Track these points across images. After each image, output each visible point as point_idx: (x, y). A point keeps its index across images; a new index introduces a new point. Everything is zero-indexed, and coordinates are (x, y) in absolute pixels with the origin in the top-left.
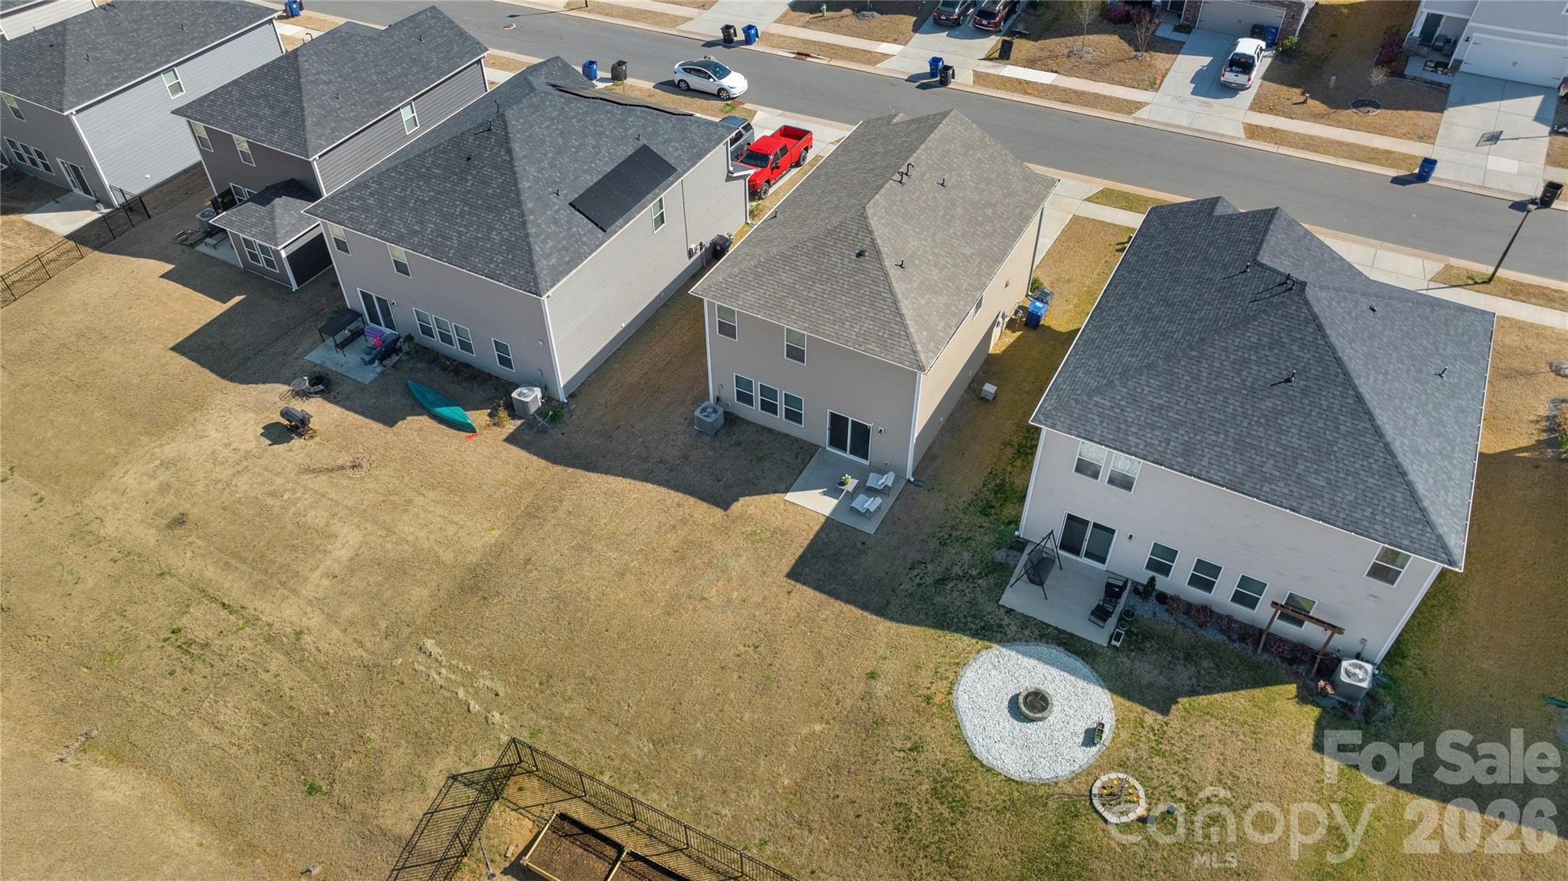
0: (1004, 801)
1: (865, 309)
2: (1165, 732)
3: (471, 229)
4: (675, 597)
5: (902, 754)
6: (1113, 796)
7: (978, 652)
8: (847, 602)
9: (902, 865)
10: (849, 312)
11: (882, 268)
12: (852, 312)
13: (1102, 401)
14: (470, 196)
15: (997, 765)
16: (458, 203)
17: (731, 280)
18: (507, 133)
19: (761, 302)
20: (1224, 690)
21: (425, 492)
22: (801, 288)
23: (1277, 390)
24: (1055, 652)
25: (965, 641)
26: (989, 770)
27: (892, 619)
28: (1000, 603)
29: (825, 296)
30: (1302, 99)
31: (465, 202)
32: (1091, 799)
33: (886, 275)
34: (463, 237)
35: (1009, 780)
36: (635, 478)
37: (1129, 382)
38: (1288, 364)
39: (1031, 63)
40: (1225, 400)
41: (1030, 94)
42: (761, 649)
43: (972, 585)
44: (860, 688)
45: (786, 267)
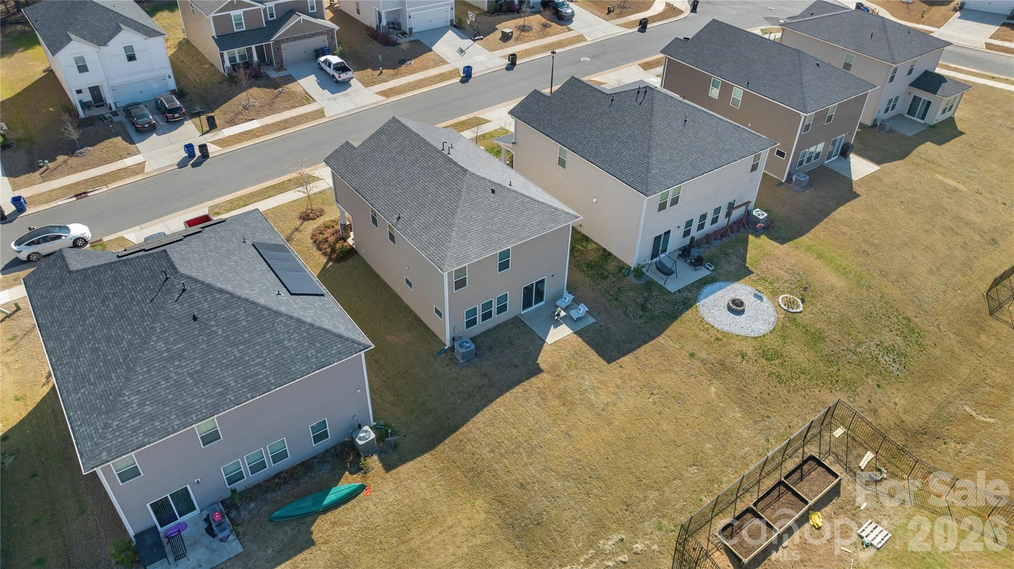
0: (781, 338)
1: (526, 213)
2: (762, 277)
3: (264, 355)
5: (744, 362)
6: (790, 304)
7: (698, 311)
8: (639, 347)
10: (523, 219)
11: (509, 190)
13: (655, 171)
14: (232, 338)
15: (762, 332)
16: (228, 350)
17: (455, 250)
18: (203, 283)
19: (482, 248)
20: (746, 253)
22: (490, 226)
23: (687, 127)
24: (708, 288)
25: (689, 314)
26: (764, 336)
27: (659, 335)
28: (673, 292)
29: (504, 221)
30: (379, 72)
31: (236, 345)
32: (789, 312)
33: (515, 192)
34: (266, 364)
35: (771, 332)
37: (653, 158)
38: (679, 115)
39: (232, 123)
41: (261, 136)
42: (655, 392)
43: (655, 298)
44: (697, 363)
45: (471, 223)
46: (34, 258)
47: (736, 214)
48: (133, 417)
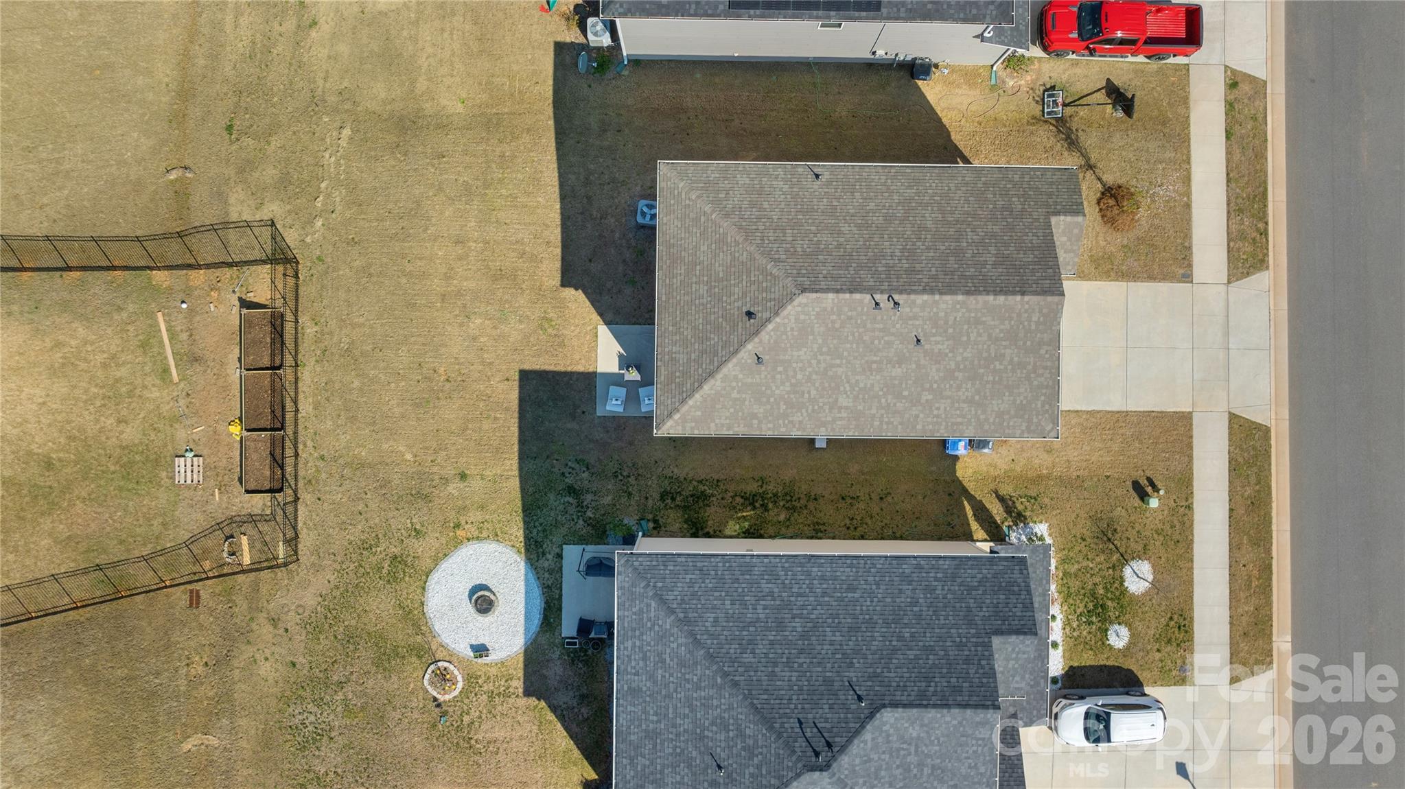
0: (408, 606)
1: (697, 347)
2: (509, 697)
4: (459, 294)
5: (409, 525)
6: (443, 677)
7: (513, 546)
8: (520, 426)
9: (346, 555)
10: (688, 333)
11: (742, 344)
12: (689, 337)
13: (653, 610)
15: (430, 593)
17: (683, 197)
19: (672, 241)
22: (698, 272)
23: (708, 759)
24: (538, 603)
25: (518, 532)
26: (424, 588)
28: (564, 546)
29: (697, 301)
32: (433, 663)
33: (736, 352)
35: (422, 604)
37: (676, 629)
38: (735, 766)
40: (686, 716)
42: (448, 385)
43: (574, 517)
44: (450, 471)
45: (714, 245)
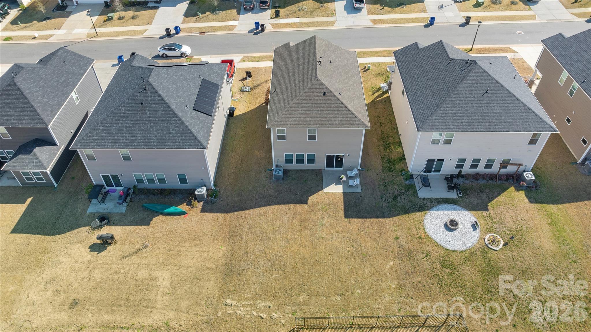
0: (464, 259)
1: (336, 113)
2: (491, 216)
3: (159, 132)
5: (425, 259)
6: (493, 241)
7: (424, 216)
8: (371, 218)
9: (447, 294)
10: (331, 116)
11: (335, 96)
12: (333, 115)
13: (436, 117)
14: (151, 118)
15: (455, 248)
16: (147, 123)
17: (281, 118)
18: (154, 89)
19: (297, 122)
20: (497, 197)
21: (183, 245)
22: (309, 113)
24: (446, 206)
25: (417, 215)
26: (453, 251)
27: (389, 217)
28: (419, 197)
29: (319, 113)
30: (382, 8)
31: (151, 122)
32: (487, 246)
33: (338, 98)
34: (157, 136)
35: (461, 252)
36: (265, 206)
38: (484, 87)
41: (295, 27)
42: (355, 246)
43: (406, 195)
44: (396, 244)
45: (299, 107)
46: (164, 56)
47: (511, 169)
48: (97, 135)
